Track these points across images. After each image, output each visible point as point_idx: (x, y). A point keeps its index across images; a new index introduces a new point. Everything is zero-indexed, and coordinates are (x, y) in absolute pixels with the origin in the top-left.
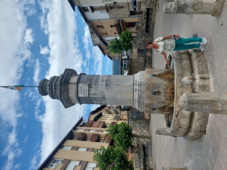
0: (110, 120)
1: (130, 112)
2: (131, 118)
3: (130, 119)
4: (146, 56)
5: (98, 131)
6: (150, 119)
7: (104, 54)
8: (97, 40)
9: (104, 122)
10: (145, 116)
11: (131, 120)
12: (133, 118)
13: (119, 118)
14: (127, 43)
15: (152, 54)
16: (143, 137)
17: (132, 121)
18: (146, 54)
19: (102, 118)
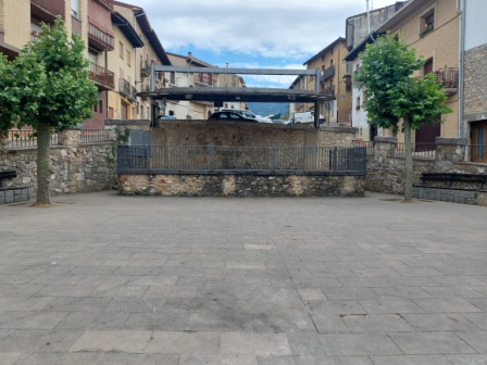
0: (122, 72)
1: (147, 128)
2: (127, 132)
3: (122, 128)
4: (341, 175)
5: (76, 20)
6: (122, 193)
7: (310, 63)
8: (366, 30)
9: (111, 48)
10: (131, 178)
11: (117, 131)
12: (125, 139)
13: (131, 101)
14: (402, 105)
15: (349, 195)
16: (43, 173)
17: (114, 135)
18: (347, 178)
19: (127, 46)
